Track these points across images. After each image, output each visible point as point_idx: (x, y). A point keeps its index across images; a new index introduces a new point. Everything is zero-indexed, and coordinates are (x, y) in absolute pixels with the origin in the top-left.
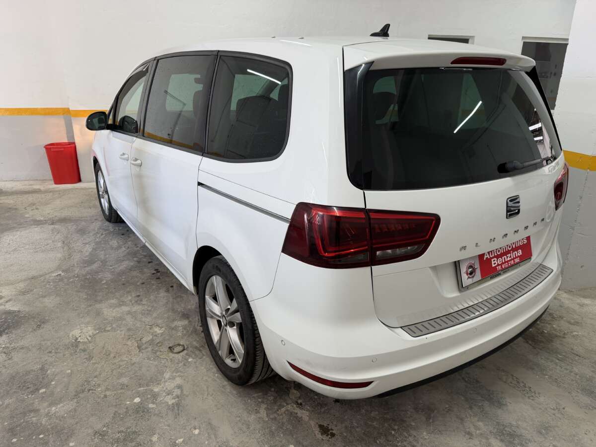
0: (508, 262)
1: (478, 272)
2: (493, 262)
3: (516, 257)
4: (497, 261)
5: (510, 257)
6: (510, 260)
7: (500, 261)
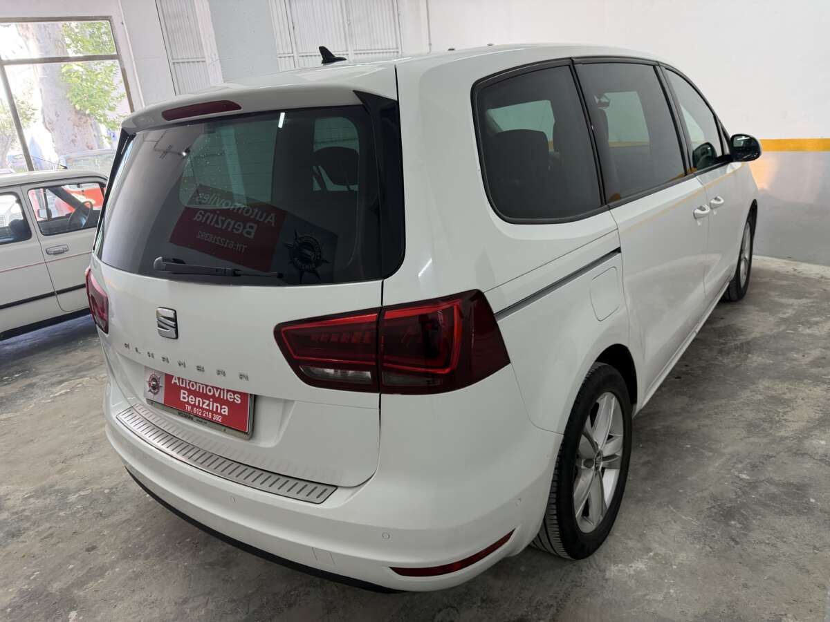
0: (203, 409)
1: (162, 392)
2: (182, 395)
3: (216, 413)
4: (188, 397)
5: (208, 405)
6: (207, 410)
7: (191, 399)
